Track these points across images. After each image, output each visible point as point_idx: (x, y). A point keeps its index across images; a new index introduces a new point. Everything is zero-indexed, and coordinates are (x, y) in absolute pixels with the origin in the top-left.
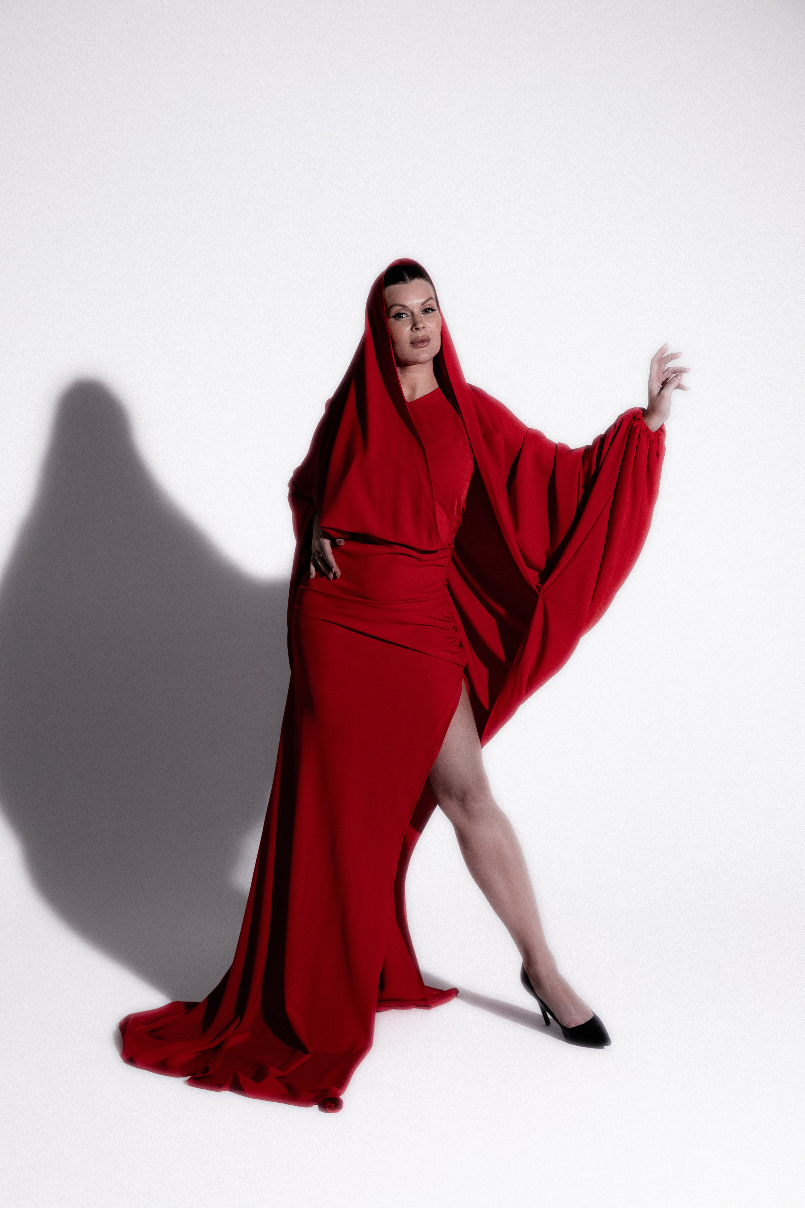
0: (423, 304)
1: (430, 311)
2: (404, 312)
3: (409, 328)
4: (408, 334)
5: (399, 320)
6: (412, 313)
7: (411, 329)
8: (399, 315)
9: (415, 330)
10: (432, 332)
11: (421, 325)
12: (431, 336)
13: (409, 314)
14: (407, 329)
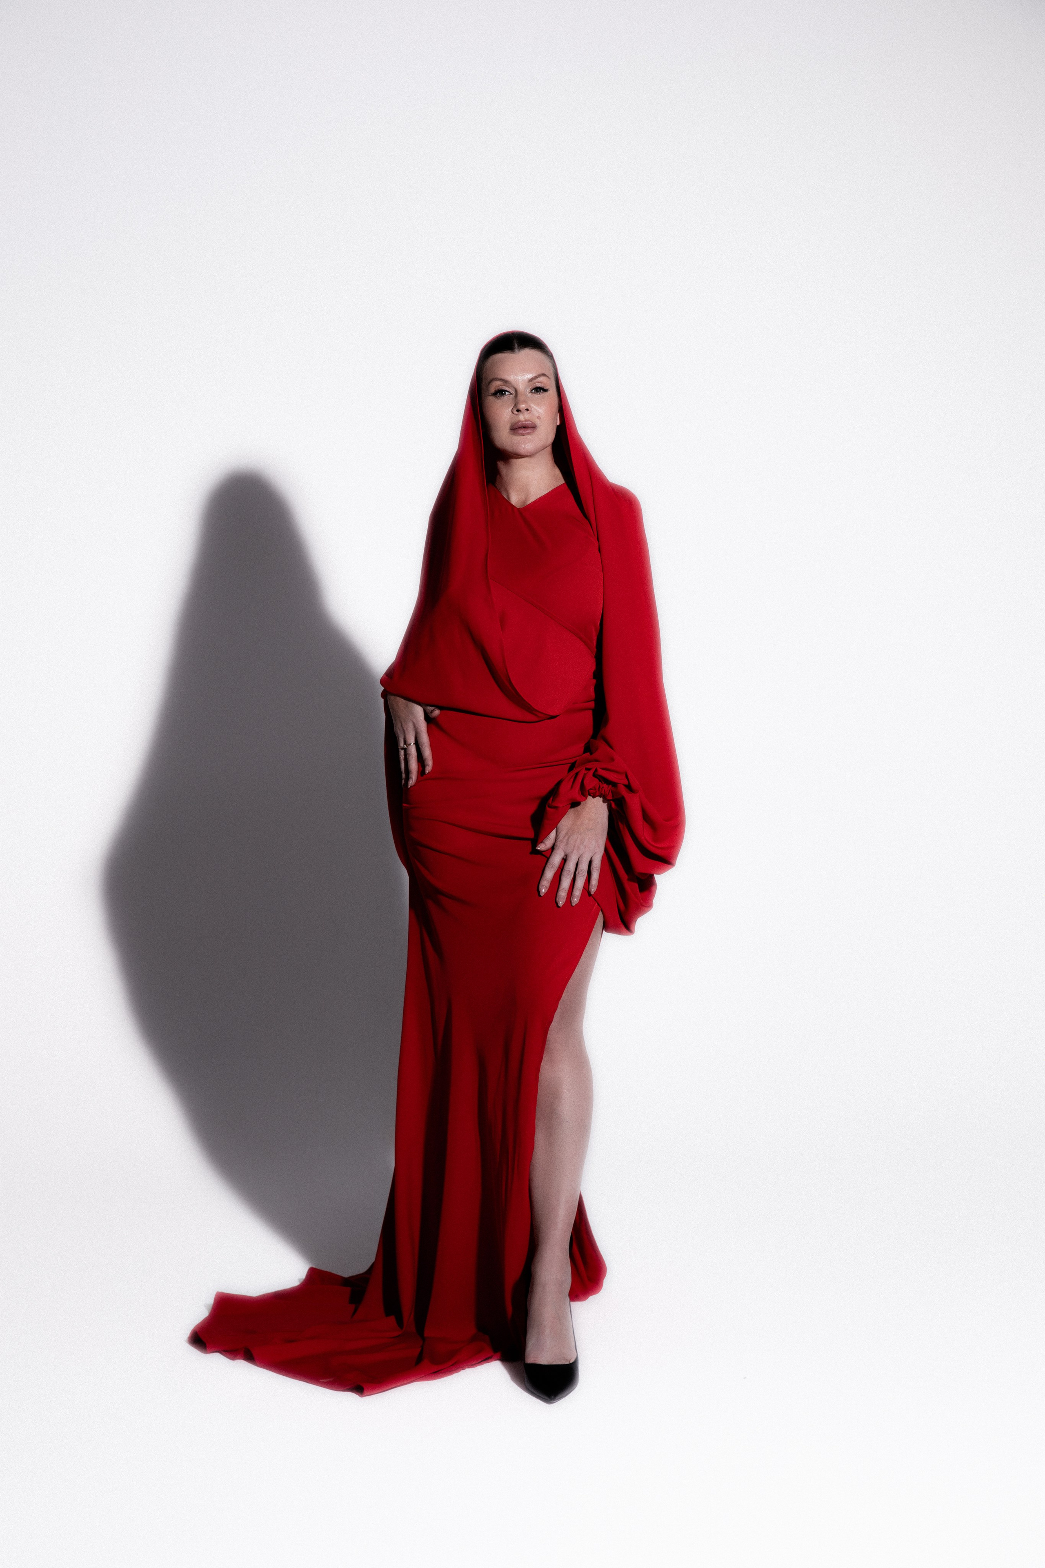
0: (531, 380)
1: (542, 391)
2: (505, 388)
3: (510, 409)
4: (508, 417)
5: (499, 399)
6: (516, 391)
7: (512, 411)
8: (500, 392)
9: (516, 413)
10: (539, 418)
11: (522, 406)
12: (538, 422)
13: (513, 392)
14: (507, 411)
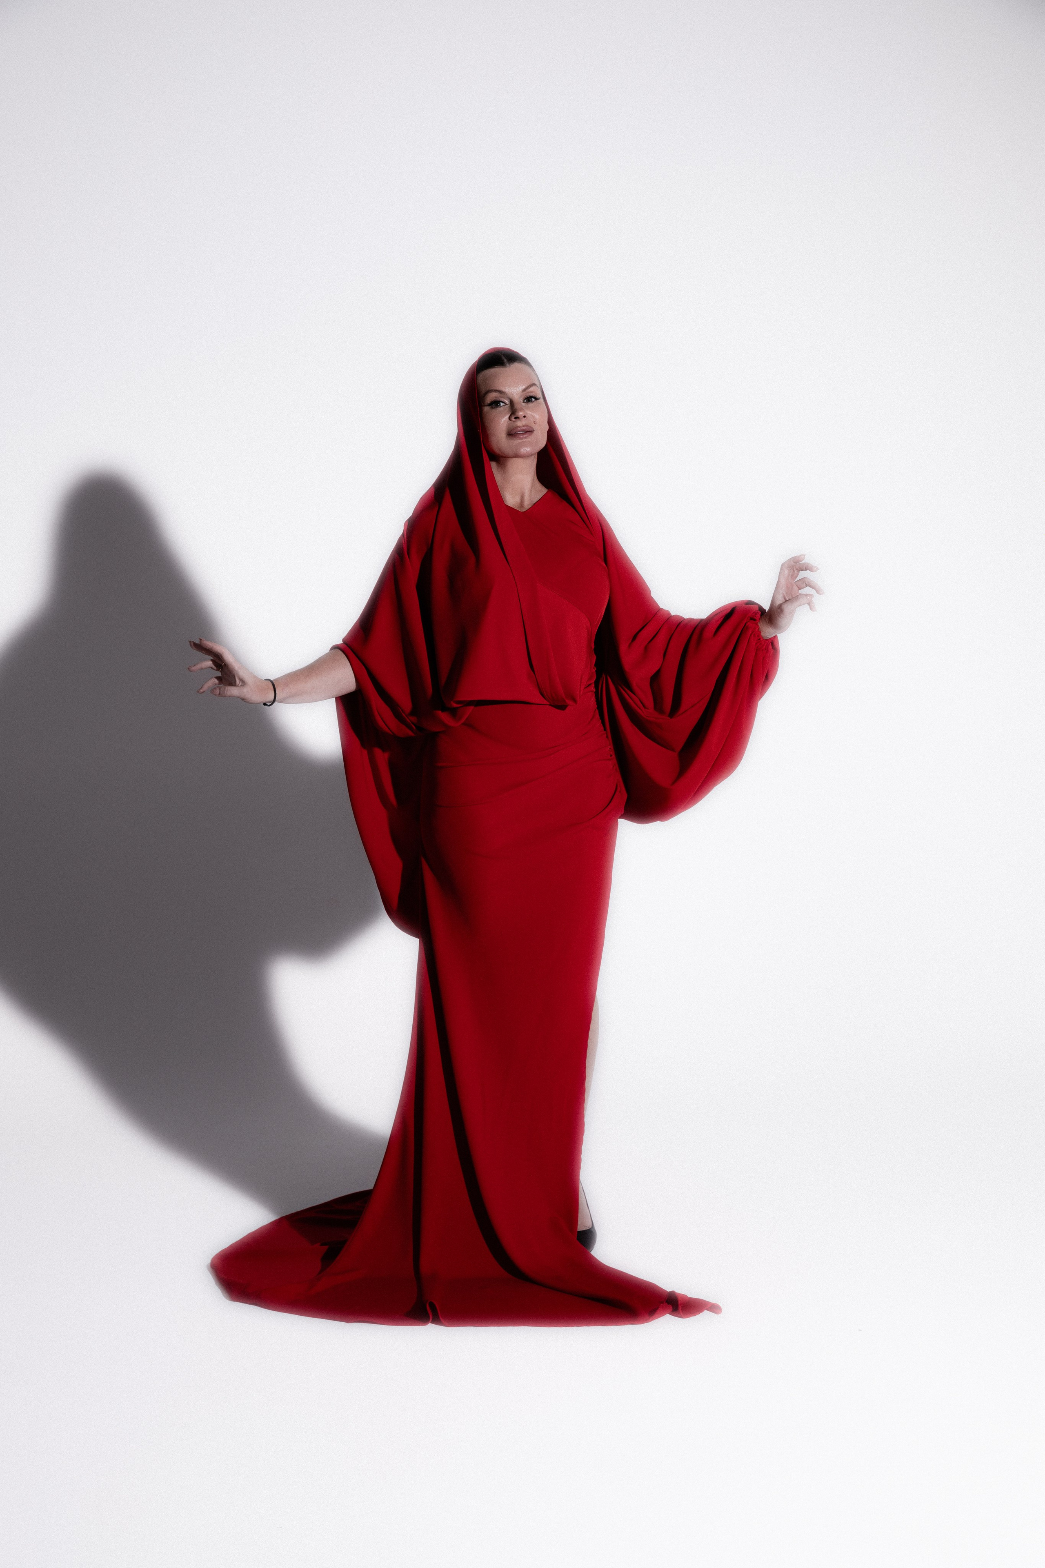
1: (533, 400)
3: (507, 417)
4: (505, 424)
5: (494, 410)
7: (510, 418)
10: (535, 423)
11: (521, 414)
13: (507, 402)
14: (504, 419)
